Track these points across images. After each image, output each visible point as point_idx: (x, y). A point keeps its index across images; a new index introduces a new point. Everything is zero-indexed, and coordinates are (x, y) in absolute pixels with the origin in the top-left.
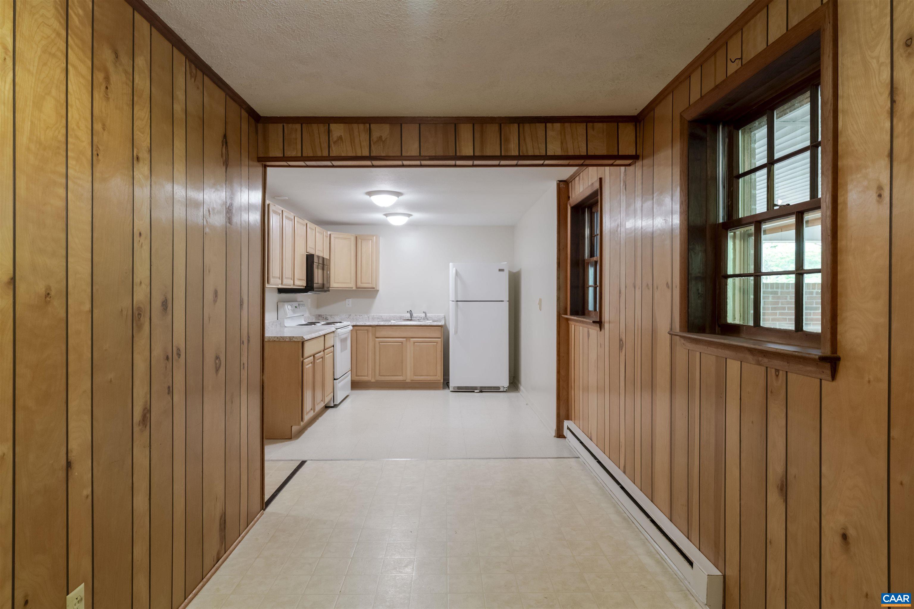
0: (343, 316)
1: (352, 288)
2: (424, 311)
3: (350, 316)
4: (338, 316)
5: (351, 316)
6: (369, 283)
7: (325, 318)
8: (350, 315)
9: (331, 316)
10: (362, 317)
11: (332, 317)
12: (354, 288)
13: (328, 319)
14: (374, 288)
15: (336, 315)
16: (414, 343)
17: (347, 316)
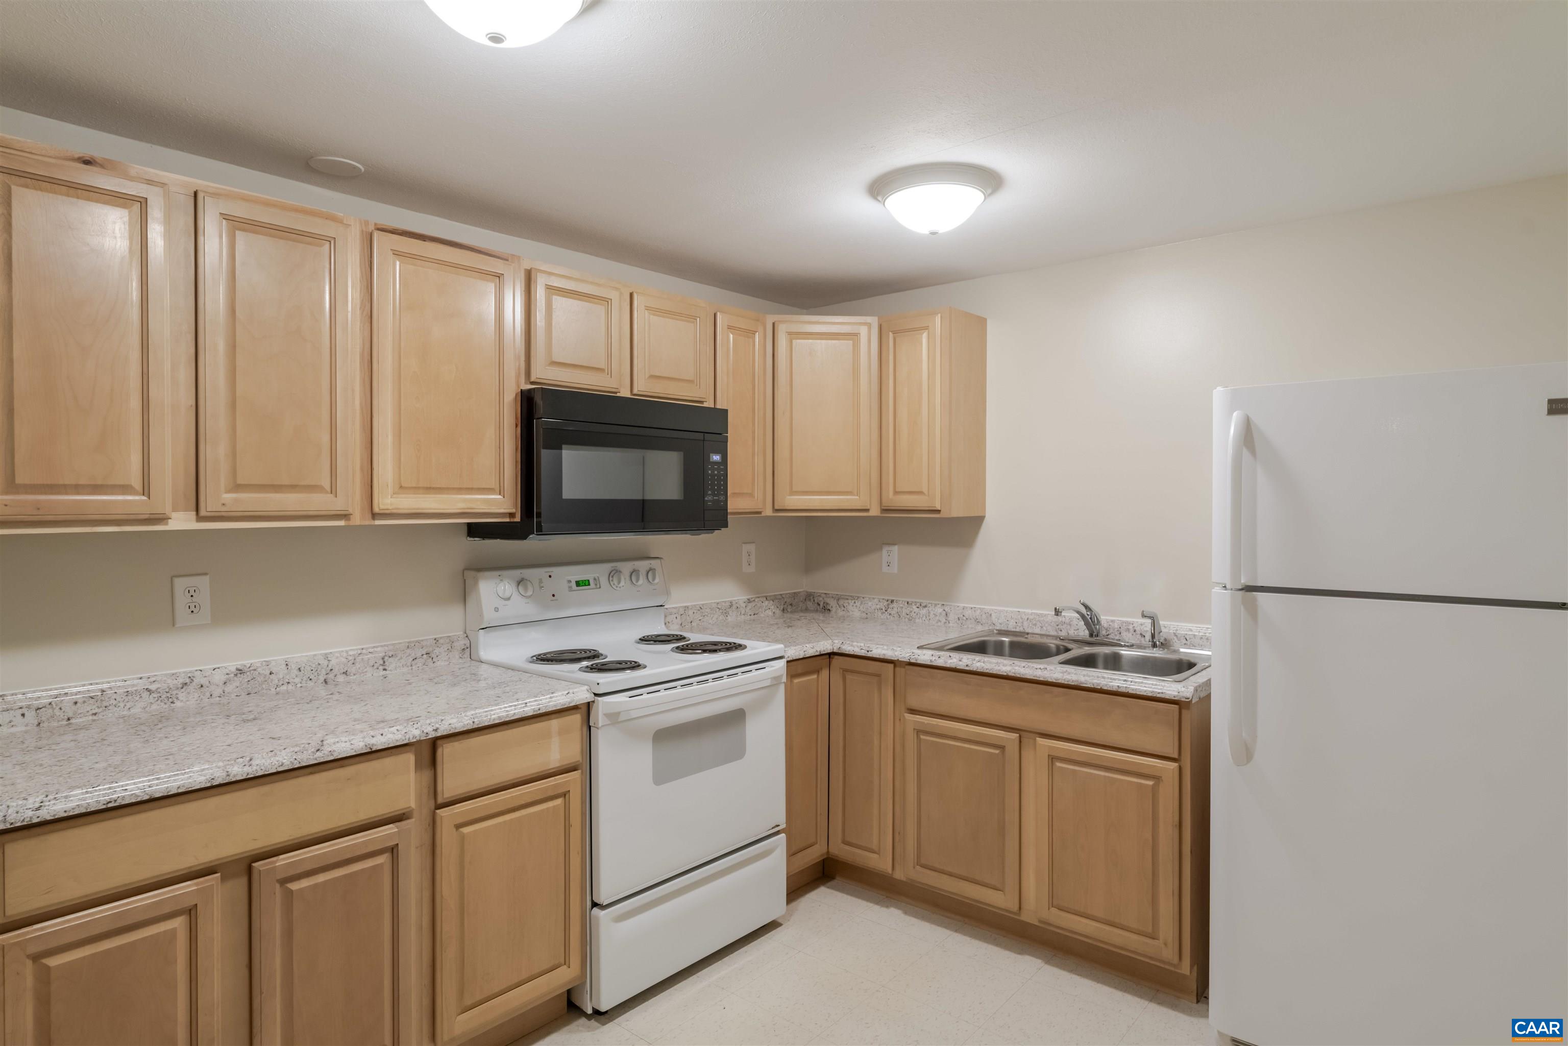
0: (870, 604)
1: (867, 510)
2: (1149, 610)
3: (891, 606)
4: (858, 604)
5: (895, 605)
6: (921, 493)
7: (821, 606)
8: (892, 601)
9: (838, 600)
10: (924, 611)
11: (841, 602)
12: (875, 511)
13: (829, 610)
14: (938, 511)
15: (853, 598)
16: (1053, 759)
17: (883, 605)
